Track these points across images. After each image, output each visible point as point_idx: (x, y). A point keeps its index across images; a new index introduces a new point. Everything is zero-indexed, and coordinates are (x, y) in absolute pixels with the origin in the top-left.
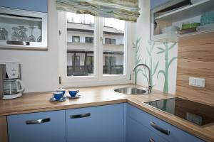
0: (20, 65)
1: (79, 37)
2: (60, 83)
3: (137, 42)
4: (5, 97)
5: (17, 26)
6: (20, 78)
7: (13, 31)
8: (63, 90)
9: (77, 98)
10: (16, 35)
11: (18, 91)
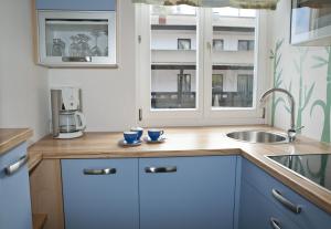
0: (80, 91)
1: (189, 40)
2: (140, 119)
3: (277, 47)
4: (61, 136)
5: (75, 34)
6: (80, 110)
7: (71, 42)
8: (140, 129)
9: (160, 143)
10: (74, 47)
11: (77, 128)
